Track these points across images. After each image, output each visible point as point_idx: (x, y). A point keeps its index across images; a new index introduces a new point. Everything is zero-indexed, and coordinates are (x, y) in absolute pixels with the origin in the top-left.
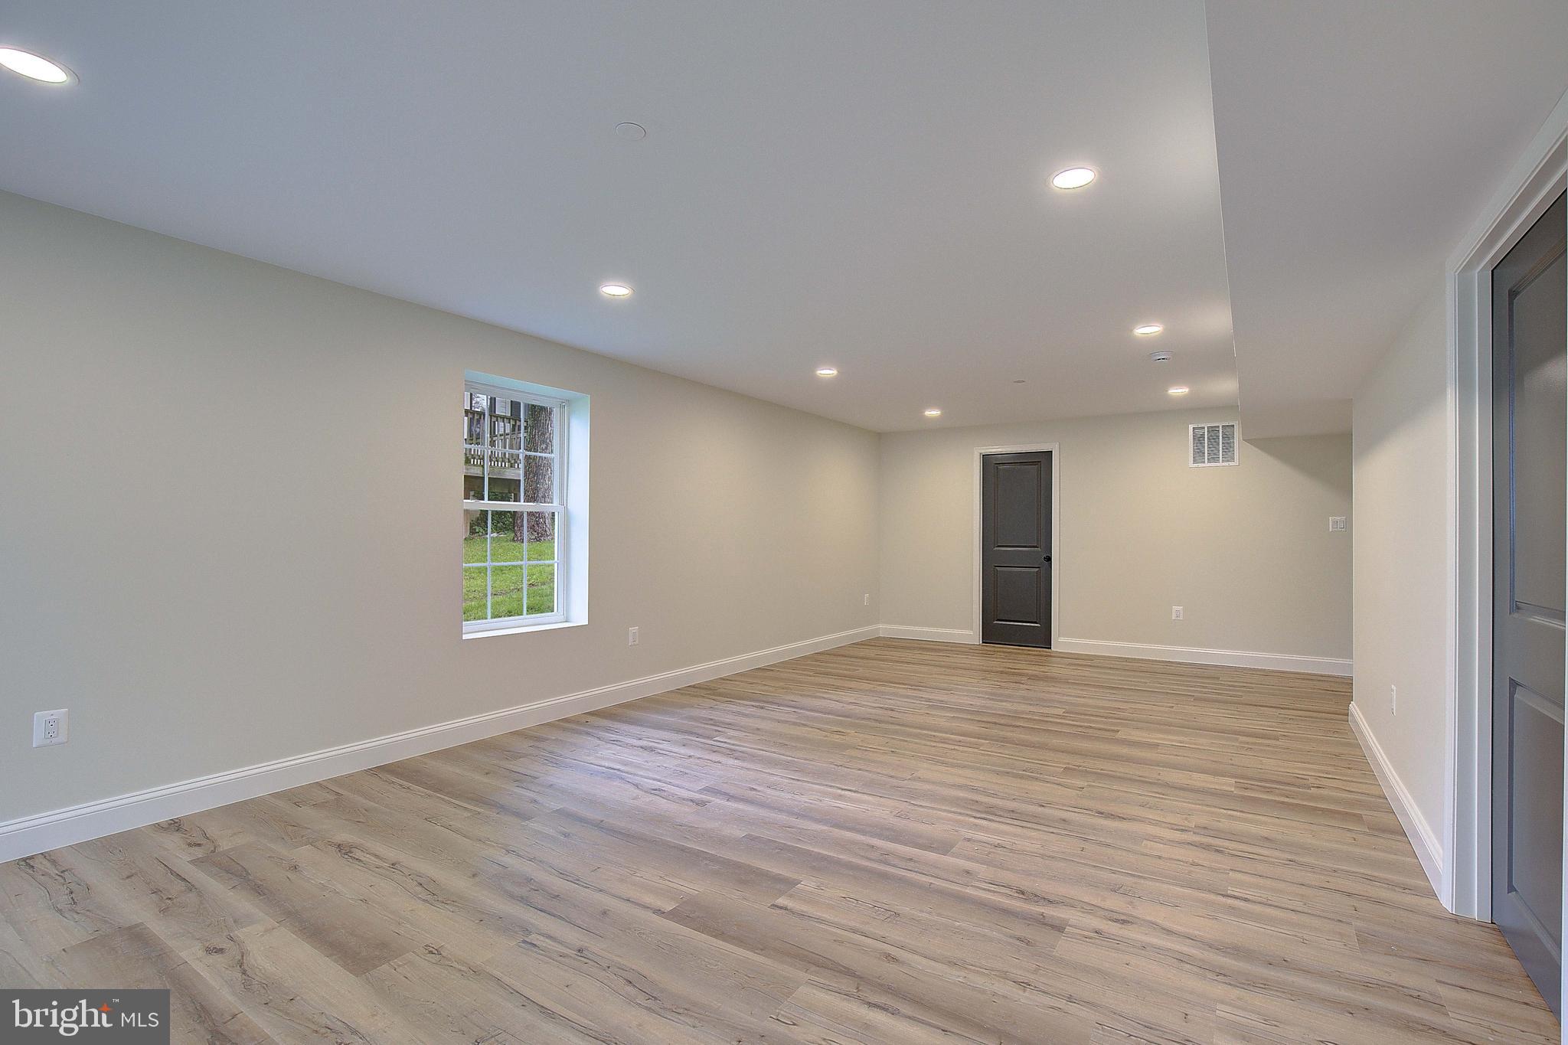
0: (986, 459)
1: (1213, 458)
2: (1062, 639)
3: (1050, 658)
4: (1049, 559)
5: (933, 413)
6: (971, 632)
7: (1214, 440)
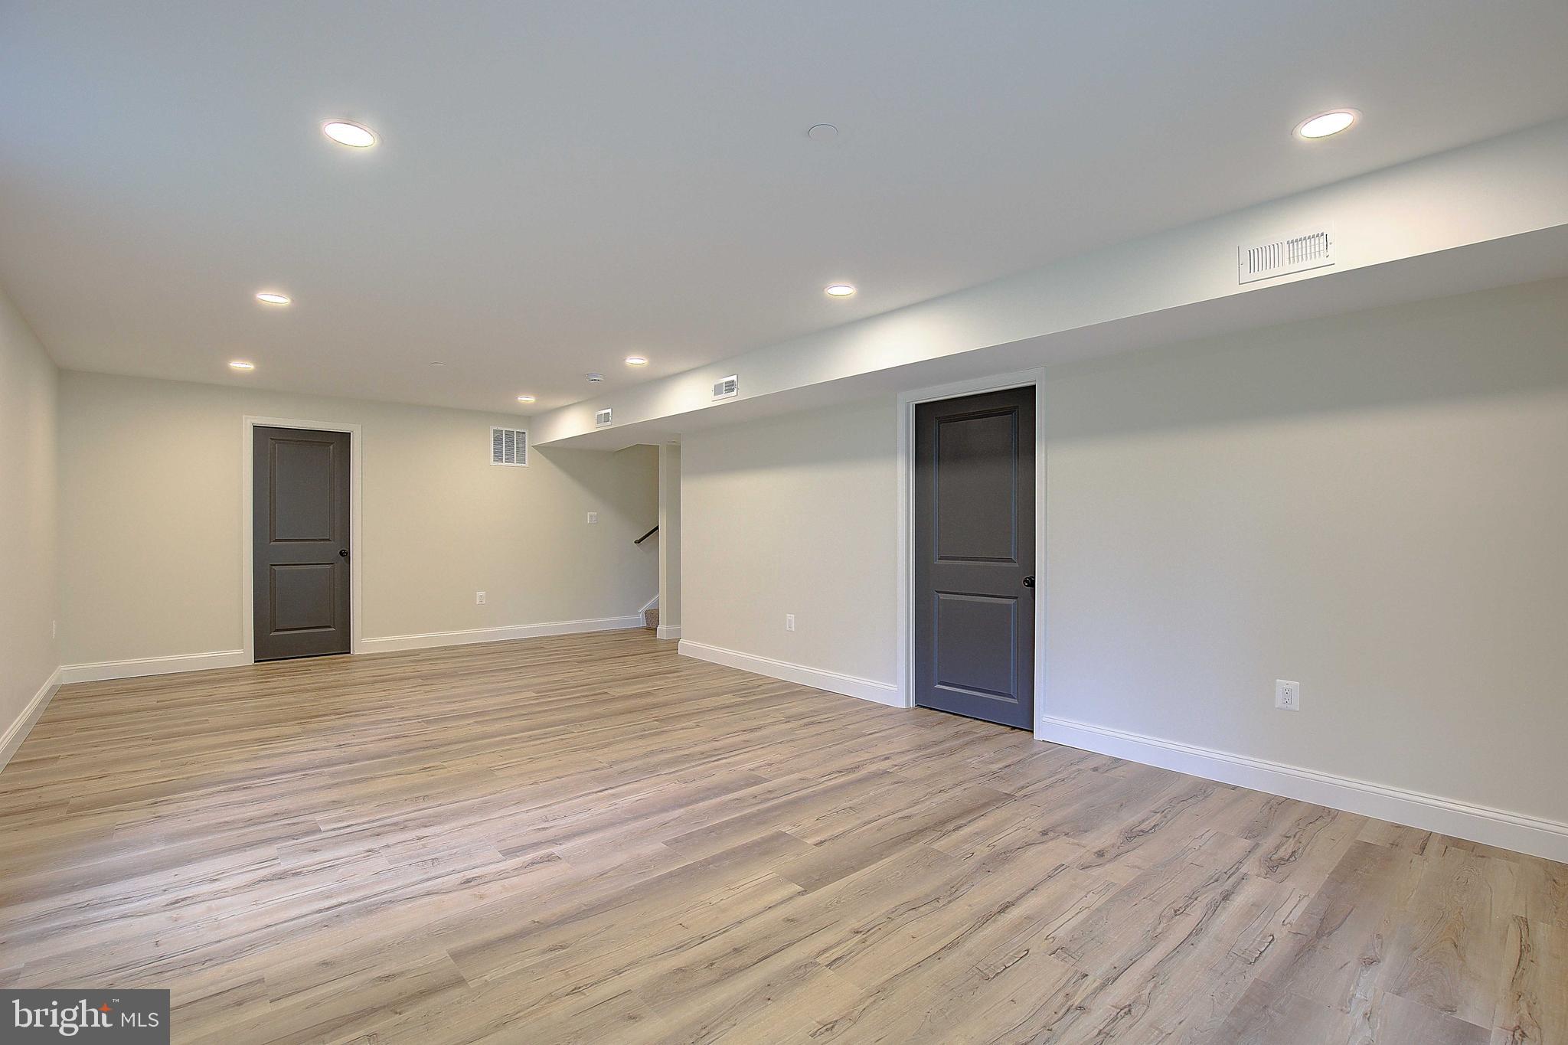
0: (261, 433)
1: (509, 459)
2: (365, 641)
3: (352, 664)
4: (345, 554)
5: (240, 366)
6: (242, 653)
7: (509, 442)
